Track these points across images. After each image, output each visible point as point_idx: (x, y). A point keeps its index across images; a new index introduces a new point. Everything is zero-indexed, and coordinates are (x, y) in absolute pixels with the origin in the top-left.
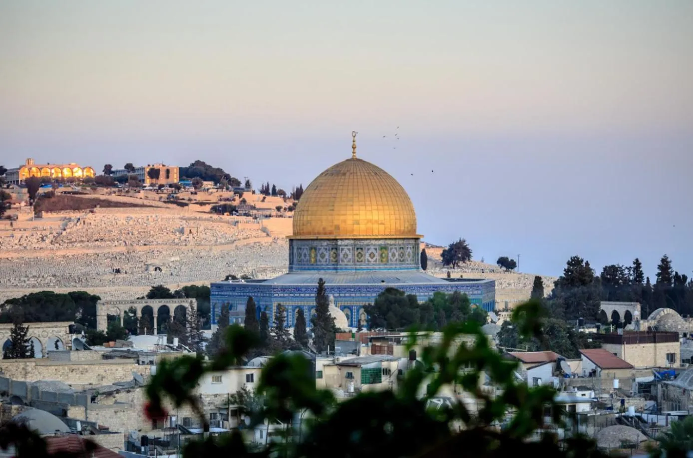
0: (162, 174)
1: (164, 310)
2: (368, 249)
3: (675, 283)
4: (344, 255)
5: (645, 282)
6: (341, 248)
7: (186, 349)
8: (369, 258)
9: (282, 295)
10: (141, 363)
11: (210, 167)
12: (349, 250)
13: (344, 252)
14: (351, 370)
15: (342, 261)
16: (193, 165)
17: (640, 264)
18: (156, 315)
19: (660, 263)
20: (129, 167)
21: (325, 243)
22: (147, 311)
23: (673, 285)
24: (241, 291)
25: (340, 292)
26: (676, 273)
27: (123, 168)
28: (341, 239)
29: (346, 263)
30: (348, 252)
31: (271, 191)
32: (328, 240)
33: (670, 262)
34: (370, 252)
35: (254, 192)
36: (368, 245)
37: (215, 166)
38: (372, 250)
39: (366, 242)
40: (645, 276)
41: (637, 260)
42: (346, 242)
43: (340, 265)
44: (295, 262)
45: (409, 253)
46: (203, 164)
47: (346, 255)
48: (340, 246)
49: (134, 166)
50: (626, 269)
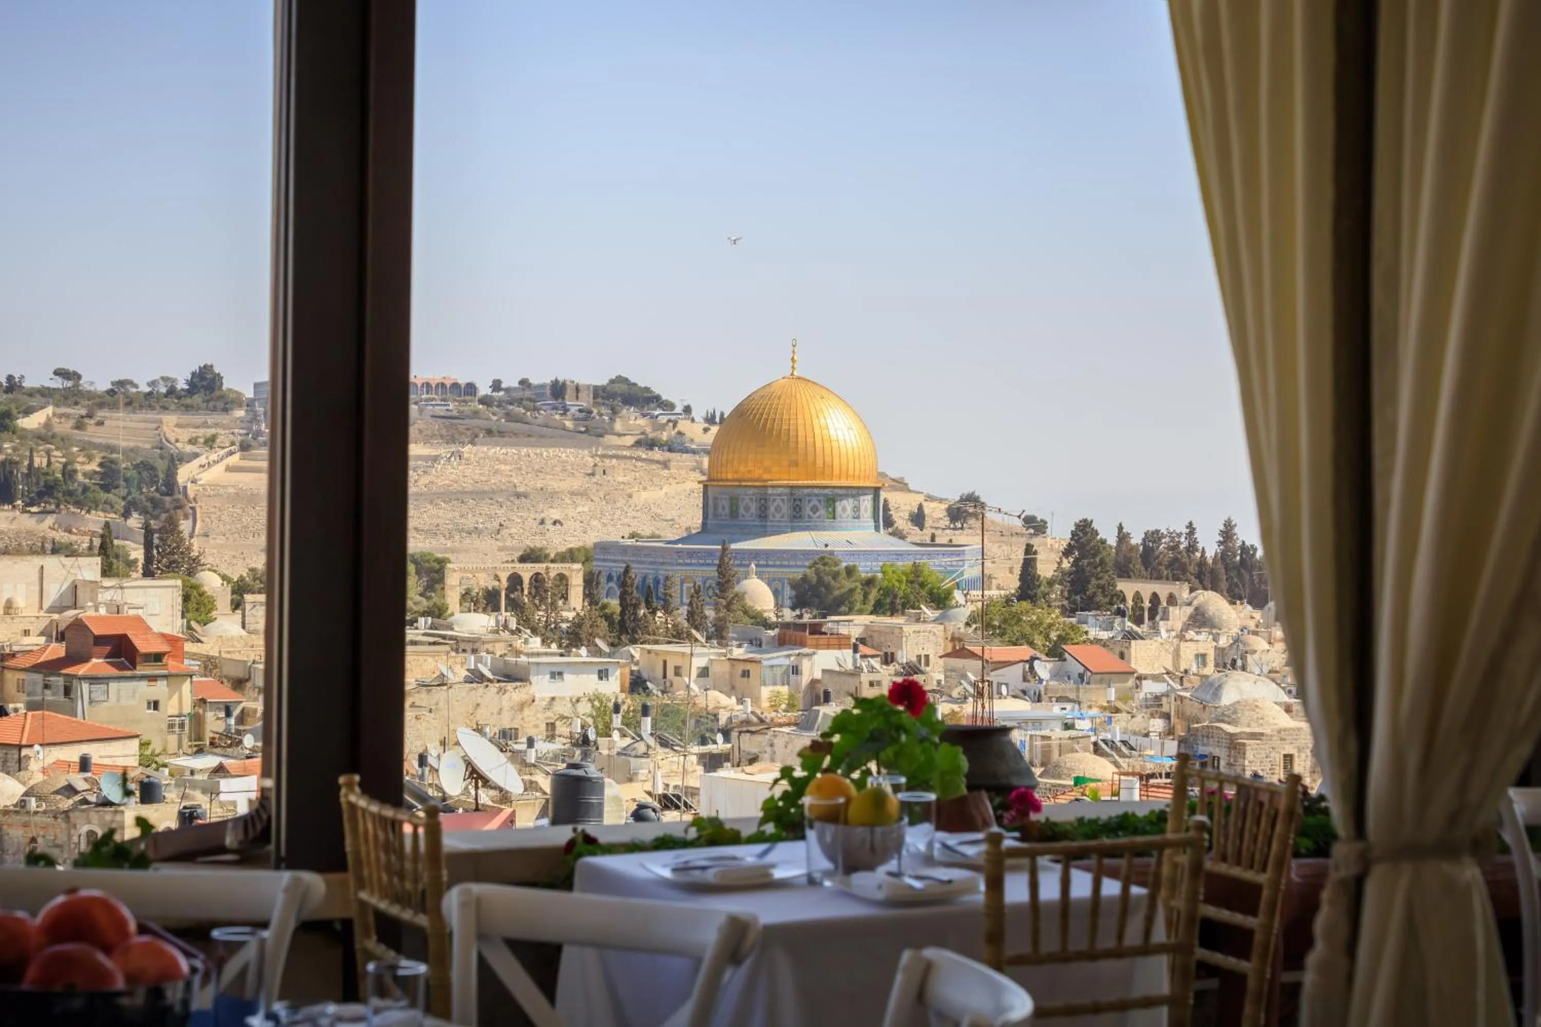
0: (570, 393)
1: (537, 579)
2: (809, 501)
3: (1241, 555)
4: (776, 509)
5: (1198, 555)
6: (772, 498)
7: (526, 633)
8: (811, 513)
9: (689, 561)
10: (460, 650)
11: (635, 384)
12: (783, 500)
13: (775, 504)
15: (774, 516)
16: (612, 382)
17: (1194, 529)
18: (526, 585)
19: (1222, 528)
20: (524, 382)
21: (751, 492)
22: (515, 581)
23: (1238, 558)
24: (634, 555)
25: (767, 559)
26: (1243, 542)
27: (517, 385)
28: (773, 487)
29: (778, 519)
30: (781, 504)
31: (717, 420)
32: (754, 487)
33: (1235, 525)
34: (811, 504)
35: (693, 420)
36: (809, 495)
37: (642, 384)
38: (815, 502)
39: (806, 491)
40: (1200, 546)
41: (1191, 524)
42: (780, 490)
43: (771, 521)
44: (710, 516)
45: (866, 506)
46: (626, 380)
47: (778, 509)
48: (770, 495)
49: (531, 381)
50: (1174, 536)
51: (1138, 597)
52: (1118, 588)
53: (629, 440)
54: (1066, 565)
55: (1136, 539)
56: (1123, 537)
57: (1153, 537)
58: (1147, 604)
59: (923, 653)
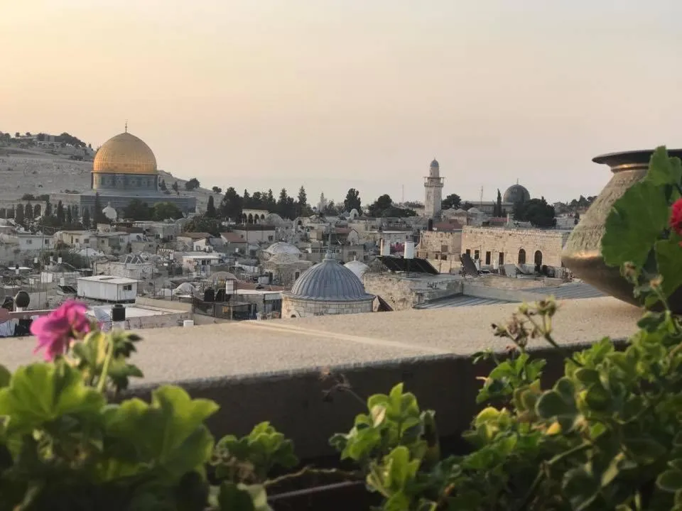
0: (46, 138)
1: (29, 206)
5: (273, 201)
6: (117, 178)
14: (104, 239)
16: (62, 135)
17: (271, 192)
18: (25, 209)
19: (281, 192)
20: (28, 134)
21: (109, 175)
22: (20, 206)
23: (287, 202)
27: (25, 135)
28: (118, 173)
33: (286, 191)
37: (73, 136)
40: (274, 198)
41: (270, 190)
42: (121, 175)
47: (120, 182)
48: (117, 176)
49: (31, 133)
50: (265, 194)
51: (251, 215)
52: (243, 212)
53: (68, 156)
54: (224, 203)
55: (251, 195)
56: (246, 193)
57: (257, 194)
58: (254, 219)
59: (170, 235)
